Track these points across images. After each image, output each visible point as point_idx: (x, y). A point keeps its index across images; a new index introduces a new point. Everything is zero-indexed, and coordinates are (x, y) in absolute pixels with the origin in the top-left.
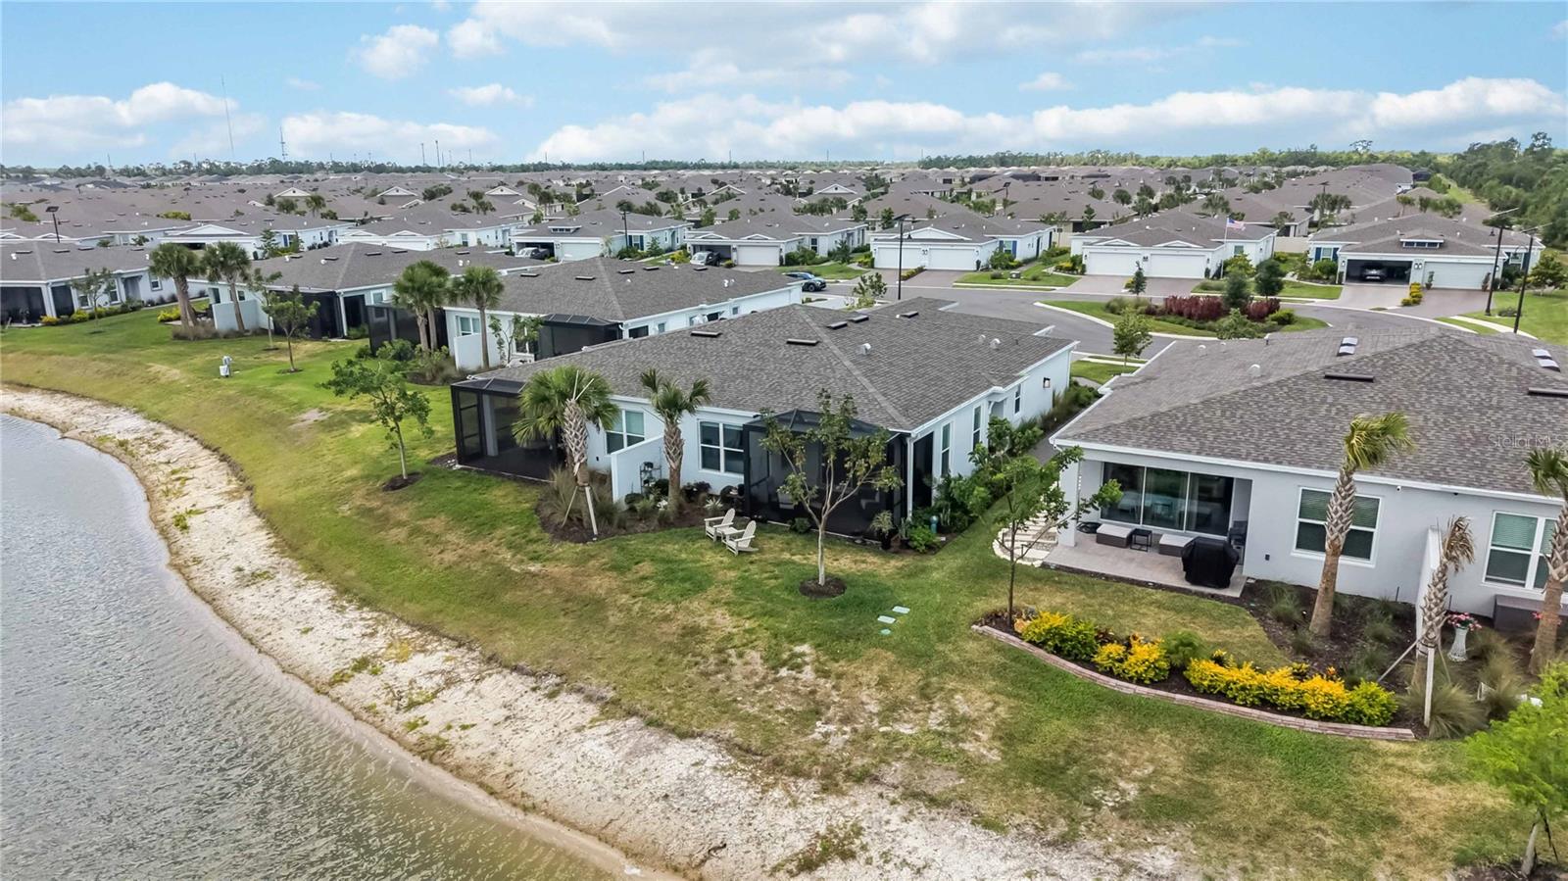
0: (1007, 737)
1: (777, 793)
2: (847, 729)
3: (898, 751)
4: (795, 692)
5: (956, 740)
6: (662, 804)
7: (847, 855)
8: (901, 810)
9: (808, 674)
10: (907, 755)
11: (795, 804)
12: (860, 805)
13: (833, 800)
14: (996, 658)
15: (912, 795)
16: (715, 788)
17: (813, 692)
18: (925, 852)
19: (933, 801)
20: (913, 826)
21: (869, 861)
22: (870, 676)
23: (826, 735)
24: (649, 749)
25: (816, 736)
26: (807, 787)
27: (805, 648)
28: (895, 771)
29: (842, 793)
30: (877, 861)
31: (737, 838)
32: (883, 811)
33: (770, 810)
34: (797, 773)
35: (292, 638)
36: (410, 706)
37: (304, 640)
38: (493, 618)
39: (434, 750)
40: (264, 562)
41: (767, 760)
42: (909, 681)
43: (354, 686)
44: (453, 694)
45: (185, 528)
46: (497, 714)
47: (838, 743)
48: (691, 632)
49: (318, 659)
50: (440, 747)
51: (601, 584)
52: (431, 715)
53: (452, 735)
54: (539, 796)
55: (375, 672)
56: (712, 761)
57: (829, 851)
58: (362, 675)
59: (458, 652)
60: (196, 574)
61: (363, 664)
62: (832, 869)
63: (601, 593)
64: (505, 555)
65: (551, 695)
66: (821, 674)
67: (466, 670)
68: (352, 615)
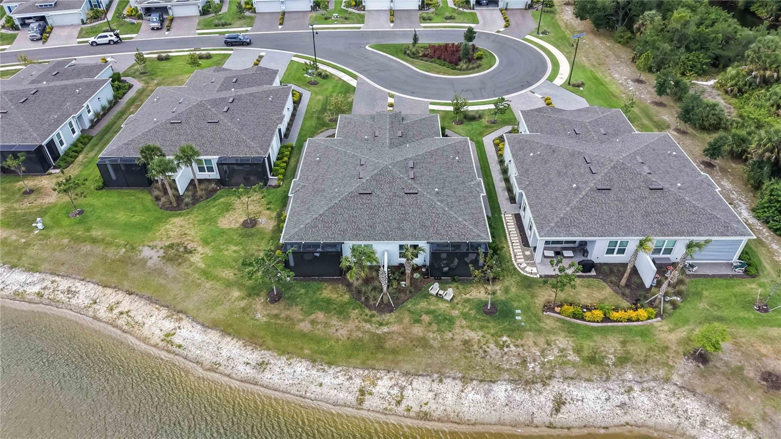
0: (578, 351)
1: (533, 392)
2: (537, 364)
3: (554, 366)
4: (514, 356)
5: (566, 357)
6: (507, 408)
7: (564, 403)
8: (566, 384)
9: (513, 348)
10: (558, 367)
11: (541, 393)
12: (556, 386)
13: (548, 388)
14: (558, 324)
15: (566, 378)
16: (519, 396)
17: (519, 354)
18: (580, 394)
19: (572, 378)
20: (571, 388)
21: (570, 403)
22: (531, 343)
23: (533, 368)
24: (489, 391)
25: (531, 369)
26: (539, 386)
27: (505, 338)
28: (558, 373)
29: (549, 385)
30: (572, 402)
31: (535, 410)
32: (562, 387)
33: (536, 397)
34: (533, 383)
35: (318, 390)
36: (399, 403)
37: (325, 389)
38: (390, 357)
39: (425, 416)
40: (254, 356)
41: (523, 382)
42: (542, 341)
43: (369, 402)
44: (408, 392)
45: (180, 346)
46: (431, 395)
47: (537, 369)
48: (466, 342)
49: (342, 396)
50: (426, 414)
51: (418, 330)
52: (410, 403)
53: (425, 408)
54: (473, 419)
55: (371, 394)
56: (509, 387)
57: (559, 404)
58: (367, 397)
59: (391, 374)
60: (228, 372)
61: (362, 392)
62: (564, 409)
63: (421, 334)
64: (368, 326)
65: (441, 381)
66: (516, 346)
67: (403, 381)
68: (331, 371)
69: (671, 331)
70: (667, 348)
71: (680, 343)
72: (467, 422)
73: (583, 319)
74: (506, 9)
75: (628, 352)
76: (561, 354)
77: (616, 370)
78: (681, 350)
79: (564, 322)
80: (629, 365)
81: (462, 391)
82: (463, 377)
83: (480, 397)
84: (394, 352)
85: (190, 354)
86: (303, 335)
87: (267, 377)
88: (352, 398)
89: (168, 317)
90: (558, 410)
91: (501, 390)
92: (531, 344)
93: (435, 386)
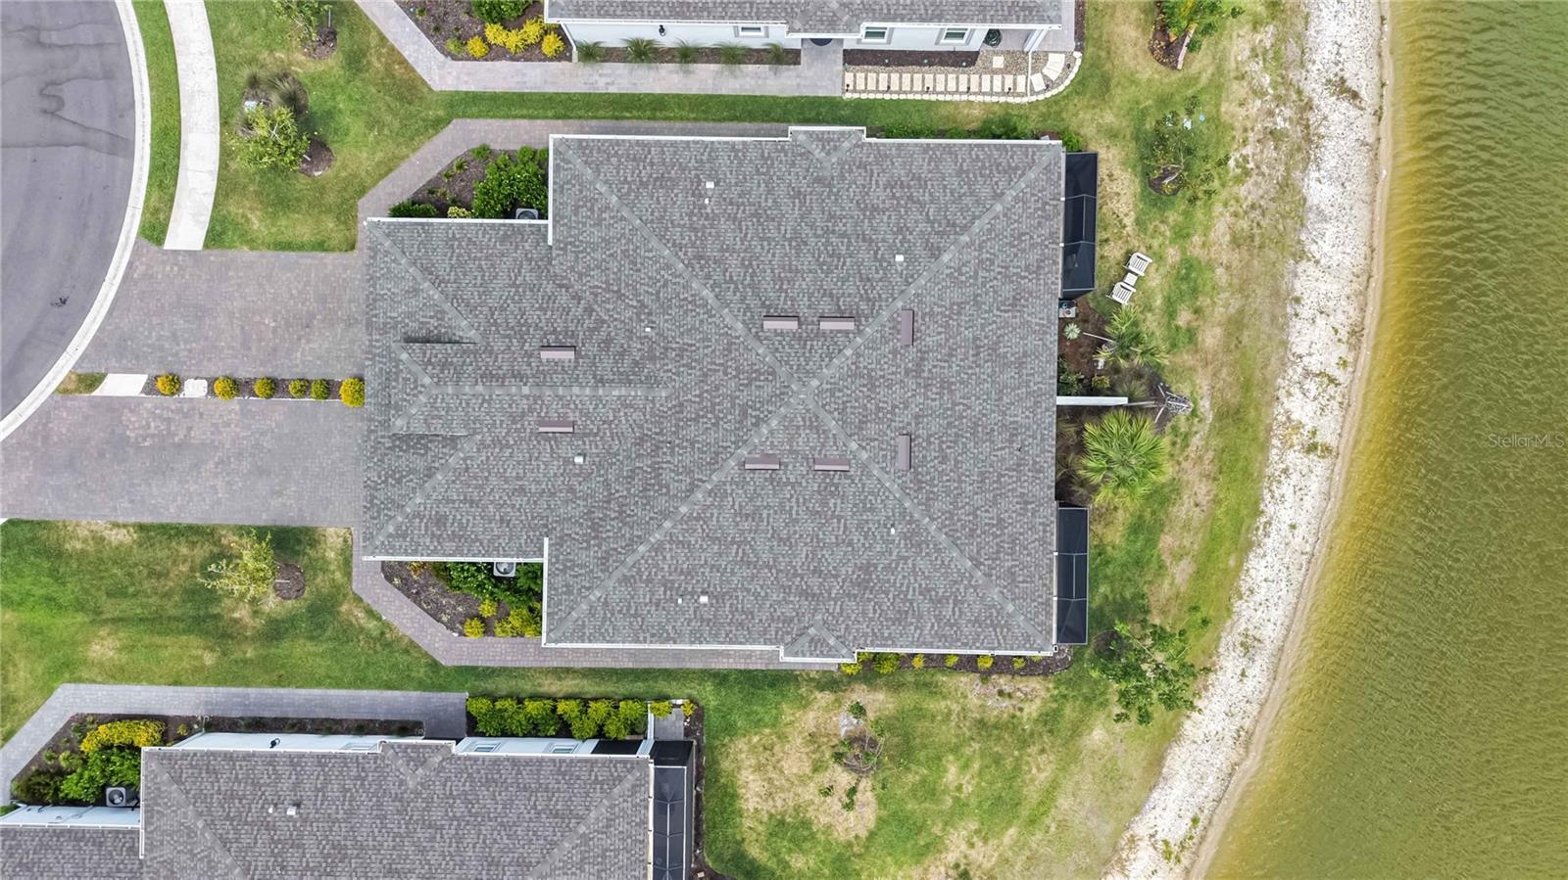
0: (1256, 24)
1: (1322, 130)
2: (1277, 111)
3: (1283, 78)
4: (1262, 151)
5: (1265, 52)
6: (1346, 184)
7: (1343, 81)
8: (1310, 66)
9: (1248, 150)
10: (1284, 72)
11: (1325, 118)
12: (1314, 86)
13: (1316, 102)
15: (1302, 64)
16: (1330, 161)
17: (1259, 141)
18: (1329, 46)
19: (1302, 52)
20: (1317, 57)
21: (1342, 70)
22: (1242, 112)
23: (1285, 120)
24: (1320, 212)
25: (1287, 125)
26: (1313, 118)
27: (1232, 162)
28: (1293, 76)
29: (1311, 99)
30: (1341, 66)
31: (1353, 137)
32: (1314, 75)
33: (1332, 128)
34: (1307, 127)
35: (1300, 531)
36: (1332, 380)
37: (1302, 519)
38: (1256, 393)
39: (1356, 333)
40: (1230, 663)
41: (1304, 145)
42: (1239, 90)
43: (1327, 437)
44: (1314, 363)
45: (1195, 821)
46: (1321, 321)
47: (1288, 113)
48: (1236, 242)
49: (1315, 485)
50: (1353, 333)
51: (1211, 337)
52: (1334, 360)
53: (1343, 334)
54: (1365, 249)
55: (1314, 433)
56: (1314, 175)
57: (1343, 90)
58: (1318, 439)
59: (1282, 393)
60: (1254, 709)
61: (1311, 448)
62: (1351, 84)
63: (1218, 331)
64: (1196, 441)
65: (1297, 300)
66: (1245, 142)
67: (1295, 373)
68: (1270, 509)
72: (1368, 261)
76: (1261, 57)
81: (1317, 262)
82: (1294, 257)
83: (1330, 230)
84: (1246, 387)
85: (1213, 795)
86: (1199, 575)
87: (1271, 633)
88: (1320, 466)
90: (1355, 95)
91: (1318, 191)
92: (1241, 110)
93: (1306, 312)
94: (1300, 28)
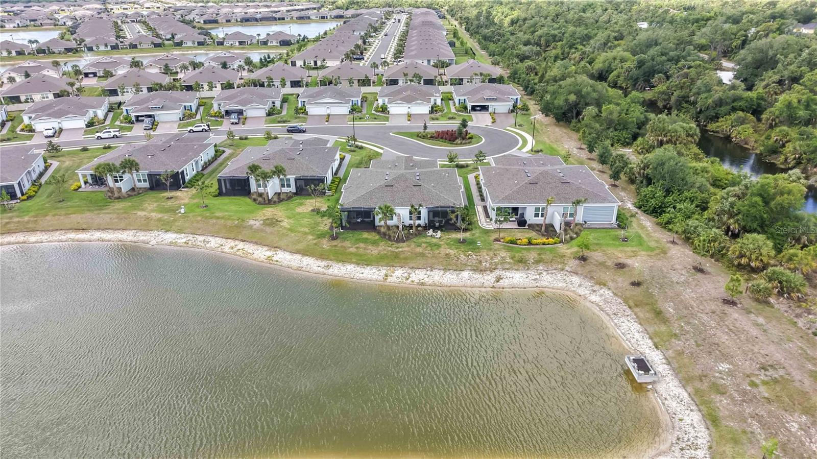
0: (512, 258)
1: (485, 274)
2: (488, 263)
3: (498, 264)
4: (475, 260)
5: (505, 260)
6: (469, 280)
7: (502, 279)
8: (504, 271)
9: (474, 256)
10: (500, 264)
11: (489, 275)
12: (498, 273)
13: (493, 273)
14: (501, 247)
15: (504, 269)
16: (476, 276)
17: (477, 259)
18: (511, 275)
19: (507, 269)
20: (507, 273)
22: (485, 254)
23: (485, 265)
24: (459, 274)
26: (488, 272)
27: (470, 253)
28: (499, 267)
30: (506, 278)
31: (485, 281)
32: (501, 272)
33: (486, 276)
34: (485, 271)
35: (361, 275)
36: (407, 279)
37: (364, 275)
38: (403, 261)
39: (422, 284)
40: (324, 263)
41: (477, 269)
42: (491, 253)
43: (389, 279)
44: (413, 275)
45: (277, 261)
46: (426, 276)
47: (488, 265)
48: (447, 255)
49: (375, 277)
50: (423, 283)
51: (419, 250)
52: (414, 279)
53: (422, 281)
54: (449, 285)
55: (391, 276)
56: (471, 273)
57: (498, 279)
58: (389, 277)
59: (403, 268)
60: (308, 270)
61: (386, 275)
62: (501, 281)
63: (421, 251)
64: (390, 248)
65: (432, 271)
66: (476, 256)
67: (410, 271)
68: (368, 268)
69: (568, 249)
70: (565, 256)
71: (572, 253)
72: (446, 286)
73: (516, 244)
74: (494, 113)
75: (542, 258)
76: (502, 259)
77: (534, 266)
78: (572, 256)
79: (505, 246)
80: (541, 264)
81: (444, 274)
82: (445, 269)
83: (455, 276)
84: (406, 259)
85: (283, 264)
86: (351, 253)
87: (331, 271)
88: (381, 278)
89: (268, 250)
90: (498, 282)
91: (465, 274)
92: (485, 256)
93: (428, 273)
94: (514, 267)
